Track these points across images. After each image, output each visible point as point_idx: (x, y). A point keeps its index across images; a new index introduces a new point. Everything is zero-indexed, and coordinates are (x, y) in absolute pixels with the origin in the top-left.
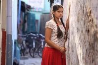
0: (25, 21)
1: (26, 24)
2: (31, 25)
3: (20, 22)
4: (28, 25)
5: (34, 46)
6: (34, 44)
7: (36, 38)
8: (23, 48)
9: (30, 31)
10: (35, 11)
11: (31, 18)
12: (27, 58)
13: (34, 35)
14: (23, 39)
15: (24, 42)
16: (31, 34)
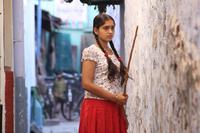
0: (50, 50)
1: (54, 54)
2: (63, 56)
3: (41, 50)
4: (57, 56)
5: (70, 99)
6: (70, 94)
7: (73, 81)
8: (48, 102)
9: (62, 68)
10: (70, 29)
11: (63, 43)
12: (57, 123)
13: (70, 76)
14: (47, 85)
15: (50, 90)
16: (64, 74)
